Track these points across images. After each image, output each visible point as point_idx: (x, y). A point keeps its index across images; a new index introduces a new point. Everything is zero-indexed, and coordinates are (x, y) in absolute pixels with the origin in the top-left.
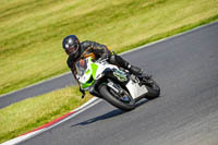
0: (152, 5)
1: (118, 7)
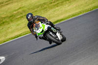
0: (22, 17)
1: (5, 18)
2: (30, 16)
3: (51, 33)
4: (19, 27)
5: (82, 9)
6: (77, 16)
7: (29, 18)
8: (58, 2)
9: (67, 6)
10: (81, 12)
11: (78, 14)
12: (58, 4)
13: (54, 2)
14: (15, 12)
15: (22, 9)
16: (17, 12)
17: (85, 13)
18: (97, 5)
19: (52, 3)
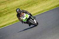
2: (18, 10)
3: (31, 20)
4: (5, 20)
5: (44, 9)
6: (41, 13)
7: (18, 11)
8: (29, 4)
9: (35, 6)
10: (43, 11)
11: (42, 11)
12: (29, 5)
13: (27, 4)
14: (2, 11)
15: (7, 9)
16: (4, 10)
17: (46, 11)
18: (53, 6)
19: (25, 5)
